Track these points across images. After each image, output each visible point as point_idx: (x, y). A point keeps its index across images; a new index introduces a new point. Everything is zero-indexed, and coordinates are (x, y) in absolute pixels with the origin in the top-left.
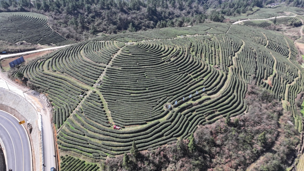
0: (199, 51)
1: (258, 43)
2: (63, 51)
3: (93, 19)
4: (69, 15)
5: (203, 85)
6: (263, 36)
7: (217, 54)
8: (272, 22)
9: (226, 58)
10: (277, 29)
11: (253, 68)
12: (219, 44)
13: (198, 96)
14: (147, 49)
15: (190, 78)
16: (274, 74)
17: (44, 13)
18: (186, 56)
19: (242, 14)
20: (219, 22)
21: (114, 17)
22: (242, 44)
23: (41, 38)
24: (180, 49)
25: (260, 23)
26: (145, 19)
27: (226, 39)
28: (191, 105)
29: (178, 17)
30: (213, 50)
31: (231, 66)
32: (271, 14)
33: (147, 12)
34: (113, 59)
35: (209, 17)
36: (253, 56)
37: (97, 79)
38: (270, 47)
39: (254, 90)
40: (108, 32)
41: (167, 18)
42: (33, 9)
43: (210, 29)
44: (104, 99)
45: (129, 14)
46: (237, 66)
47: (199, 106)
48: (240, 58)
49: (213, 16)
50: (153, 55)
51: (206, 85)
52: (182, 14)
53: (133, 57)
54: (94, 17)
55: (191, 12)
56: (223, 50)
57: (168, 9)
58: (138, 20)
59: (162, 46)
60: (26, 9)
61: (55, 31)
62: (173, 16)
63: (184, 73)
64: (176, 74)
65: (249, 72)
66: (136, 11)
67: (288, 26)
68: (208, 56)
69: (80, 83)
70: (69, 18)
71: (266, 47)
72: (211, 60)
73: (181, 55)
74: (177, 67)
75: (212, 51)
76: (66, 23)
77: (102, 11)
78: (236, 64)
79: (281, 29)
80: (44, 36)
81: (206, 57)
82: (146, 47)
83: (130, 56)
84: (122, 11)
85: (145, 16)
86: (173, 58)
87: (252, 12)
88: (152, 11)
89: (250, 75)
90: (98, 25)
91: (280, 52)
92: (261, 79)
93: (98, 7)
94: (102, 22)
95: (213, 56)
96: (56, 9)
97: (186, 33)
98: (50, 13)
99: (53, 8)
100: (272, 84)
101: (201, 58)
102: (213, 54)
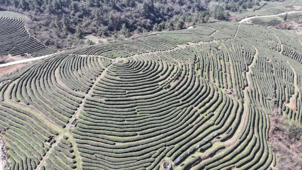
0: (206, 67)
1: (272, 48)
2: (34, 69)
3: (81, 19)
4: (51, 14)
5: (213, 125)
6: (276, 39)
7: (227, 71)
8: (281, 19)
9: (239, 76)
10: (288, 27)
11: (272, 87)
12: (229, 54)
13: (208, 144)
14: (140, 70)
15: (196, 114)
16: (296, 94)
17: (22, 12)
18: (190, 77)
19: (248, 9)
20: (224, 20)
21: (105, 15)
22: (255, 53)
23: (13, 46)
24: (182, 66)
25: (269, 20)
26: (141, 18)
27: (236, 47)
28: (199, 159)
29: (177, 13)
30: (222, 64)
31: (246, 88)
32: (279, 9)
33: (143, 9)
34: (95, 84)
35: (213, 14)
36: (269, 69)
37: (71, 117)
38: (285, 53)
39: (278, 126)
40: (97, 34)
41: (166, 15)
42: (10, 7)
43: (216, 31)
44: (78, 151)
45: (123, 11)
46: (253, 87)
47: (210, 159)
48: (255, 74)
49: (217, 14)
50: (148, 79)
51: (218, 124)
52: (182, 10)
53: (121, 82)
54: (81, 16)
55: (192, 6)
56: (234, 63)
57: (167, 4)
58: (132, 18)
59: (160, 62)
60: (2, 7)
61: (32, 36)
62: (172, 12)
63: (187, 107)
64: (178, 108)
65: (268, 94)
66: (130, 8)
67: (299, 23)
68: (217, 75)
69: (49, 121)
70: (51, 19)
71: (280, 53)
72: (221, 81)
73: (184, 77)
74: (178, 97)
75: (221, 66)
76: (47, 25)
77: (91, 9)
78: (252, 83)
79: (293, 26)
80: (18, 43)
81: (215, 76)
82: (139, 66)
83: (118, 81)
84: (115, 8)
85: (140, 13)
86: (174, 82)
87: (259, 7)
88: (149, 7)
89: (270, 100)
90: (86, 26)
91: (297, 59)
92: (283, 102)
93: (87, 4)
94: (91, 22)
95: (223, 74)
96: (37, 8)
97: (189, 40)
98: (30, 13)
99: (34, 7)
100: (296, 108)
101: (209, 79)
102: (223, 71)
